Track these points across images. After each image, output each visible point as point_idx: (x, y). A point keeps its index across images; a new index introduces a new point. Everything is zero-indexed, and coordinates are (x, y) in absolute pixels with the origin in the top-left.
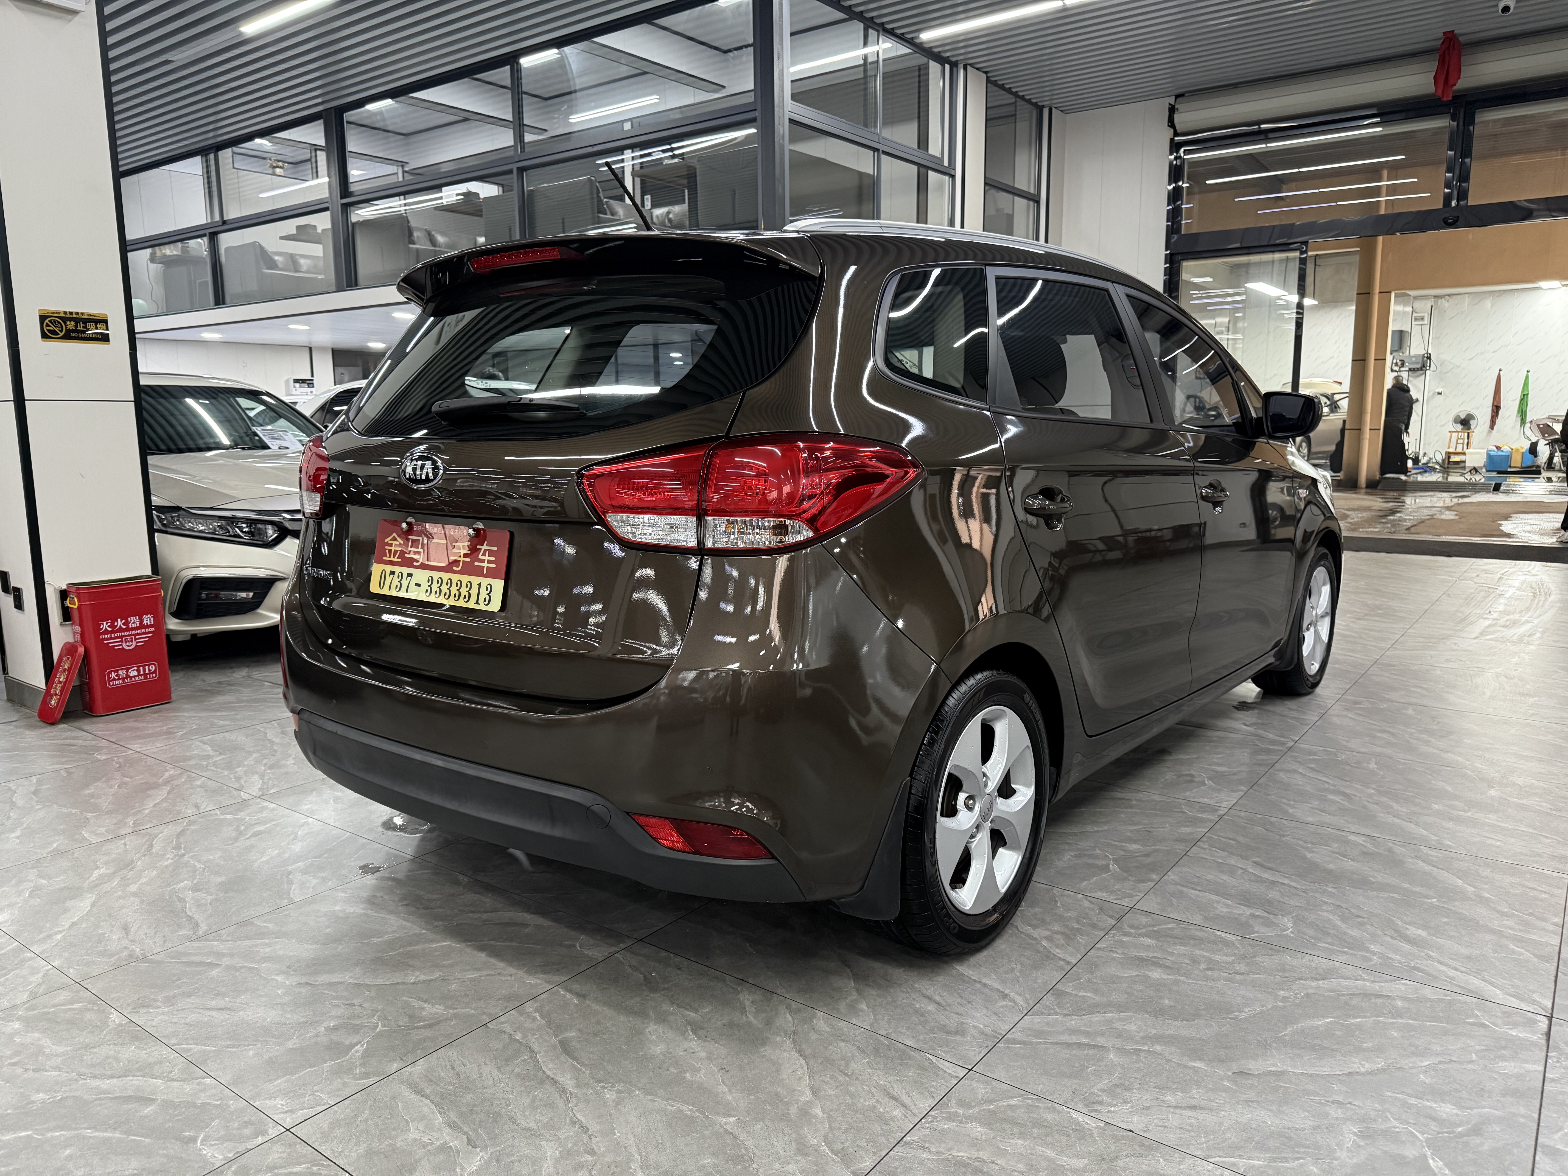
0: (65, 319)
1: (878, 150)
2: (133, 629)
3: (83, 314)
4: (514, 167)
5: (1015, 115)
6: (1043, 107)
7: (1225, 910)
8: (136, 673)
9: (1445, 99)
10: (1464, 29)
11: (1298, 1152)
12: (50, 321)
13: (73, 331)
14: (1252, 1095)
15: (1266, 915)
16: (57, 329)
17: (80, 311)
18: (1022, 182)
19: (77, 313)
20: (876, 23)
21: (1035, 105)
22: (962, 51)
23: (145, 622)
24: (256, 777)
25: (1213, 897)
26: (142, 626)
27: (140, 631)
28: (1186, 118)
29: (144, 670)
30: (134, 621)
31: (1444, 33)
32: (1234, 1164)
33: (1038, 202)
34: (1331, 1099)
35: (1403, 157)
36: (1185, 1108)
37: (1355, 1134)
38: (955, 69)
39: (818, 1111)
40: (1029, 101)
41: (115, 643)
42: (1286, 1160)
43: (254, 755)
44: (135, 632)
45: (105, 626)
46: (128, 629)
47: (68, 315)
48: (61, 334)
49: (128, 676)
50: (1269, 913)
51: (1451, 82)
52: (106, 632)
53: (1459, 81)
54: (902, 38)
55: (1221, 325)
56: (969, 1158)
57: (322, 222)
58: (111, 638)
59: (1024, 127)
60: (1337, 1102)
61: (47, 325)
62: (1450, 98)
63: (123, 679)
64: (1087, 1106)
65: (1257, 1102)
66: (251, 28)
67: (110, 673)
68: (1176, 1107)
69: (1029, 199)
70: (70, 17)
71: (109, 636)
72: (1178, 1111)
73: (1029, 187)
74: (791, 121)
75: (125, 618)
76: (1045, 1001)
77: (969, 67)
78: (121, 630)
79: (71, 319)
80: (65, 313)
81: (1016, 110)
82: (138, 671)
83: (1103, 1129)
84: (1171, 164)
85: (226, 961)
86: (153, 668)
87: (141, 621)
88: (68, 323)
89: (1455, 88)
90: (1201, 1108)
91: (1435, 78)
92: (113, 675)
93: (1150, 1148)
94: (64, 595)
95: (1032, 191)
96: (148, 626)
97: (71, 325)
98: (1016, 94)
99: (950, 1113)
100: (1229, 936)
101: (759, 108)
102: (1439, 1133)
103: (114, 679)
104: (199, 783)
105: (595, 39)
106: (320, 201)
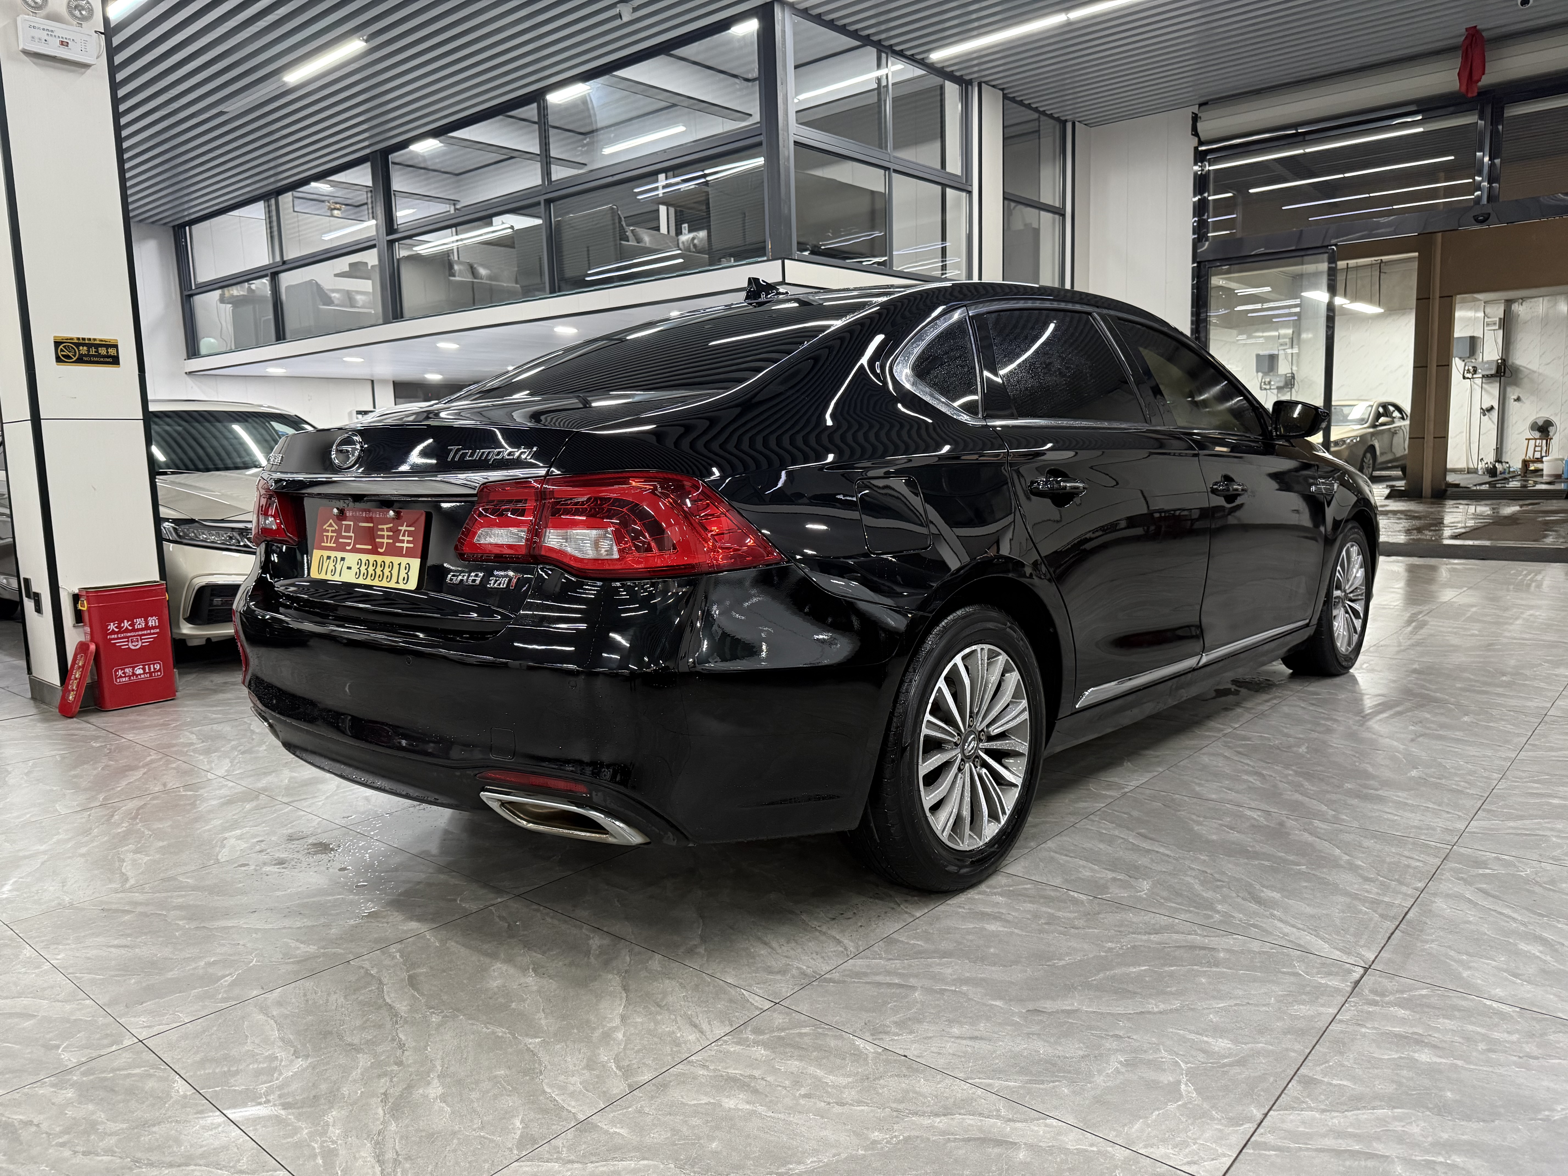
0: (78, 345)
1: (889, 169)
2: (138, 630)
3: (95, 340)
4: (542, 199)
5: (1039, 131)
6: (1066, 121)
7: (1088, 874)
8: (141, 671)
9: (1470, 95)
10: (1487, 23)
11: (1056, 1076)
12: (64, 347)
13: (85, 355)
14: (1036, 1028)
15: (1127, 878)
16: (70, 354)
17: (92, 337)
18: (1047, 197)
19: (90, 339)
20: (884, 46)
21: (1058, 119)
22: (976, 69)
23: (150, 624)
24: (227, 760)
25: (1081, 863)
26: (147, 627)
27: (145, 632)
28: (1210, 126)
29: (150, 669)
30: (140, 623)
31: (1467, 29)
32: (989, 1085)
33: (1063, 215)
34: (1111, 1034)
35: (1452, 158)
36: (965, 1039)
37: (1120, 1063)
38: (970, 87)
39: (620, 1035)
40: (1051, 116)
41: (121, 643)
42: (1043, 1082)
43: (233, 743)
44: (140, 633)
45: (112, 627)
46: (134, 630)
47: (81, 341)
48: (75, 359)
49: (134, 674)
50: (1130, 877)
51: (1475, 78)
52: (113, 632)
53: (1483, 77)
54: (912, 59)
55: (1285, 336)
56: (741, 1075)
57: (371, 258)
58: (118, 639)
59: (1047, 143)
60: (1116, 1036)
61: (62, 350)
62: (1475, 94)
63: (130, 676)
64: (872, 1035)
65: (1039, 1035)
66: (293, 77)
67: (117, 671)
68: (958, 1038)
69: (1054, 213)
70: (83, 70)
71: (116, 636)
72: (958, 1041)
73: (1054, 201)
74: (796, 143)
75: (131, 619)
76: (876, 948)
77: (983, 85)
78: (127, 630)
79: (83, 345)
80: (78, 339)
81: (1039, 126)
82: (144, 669)
83: (880, 1054)
84: (1195, 174)
85: (140, 909)
86: (158, 667)
87: (147, 623)
88: (81, 348)
89: (1480, 84)
90: (981, 1039)
91: (1459, 74)
92: (120, 673)
93: (917, 1070)
94: (76, 598)
95: (1057, 205)
96: (153, 628)
97: (84, 350)
98: (1036, 110)
99: (741, 1038)
100: (1081, 896)
101: (764, 133)
102: (1203, 1063)
103: (121, 677)
104: (174, 765)
105: (615, 73)
106: (369, 239)
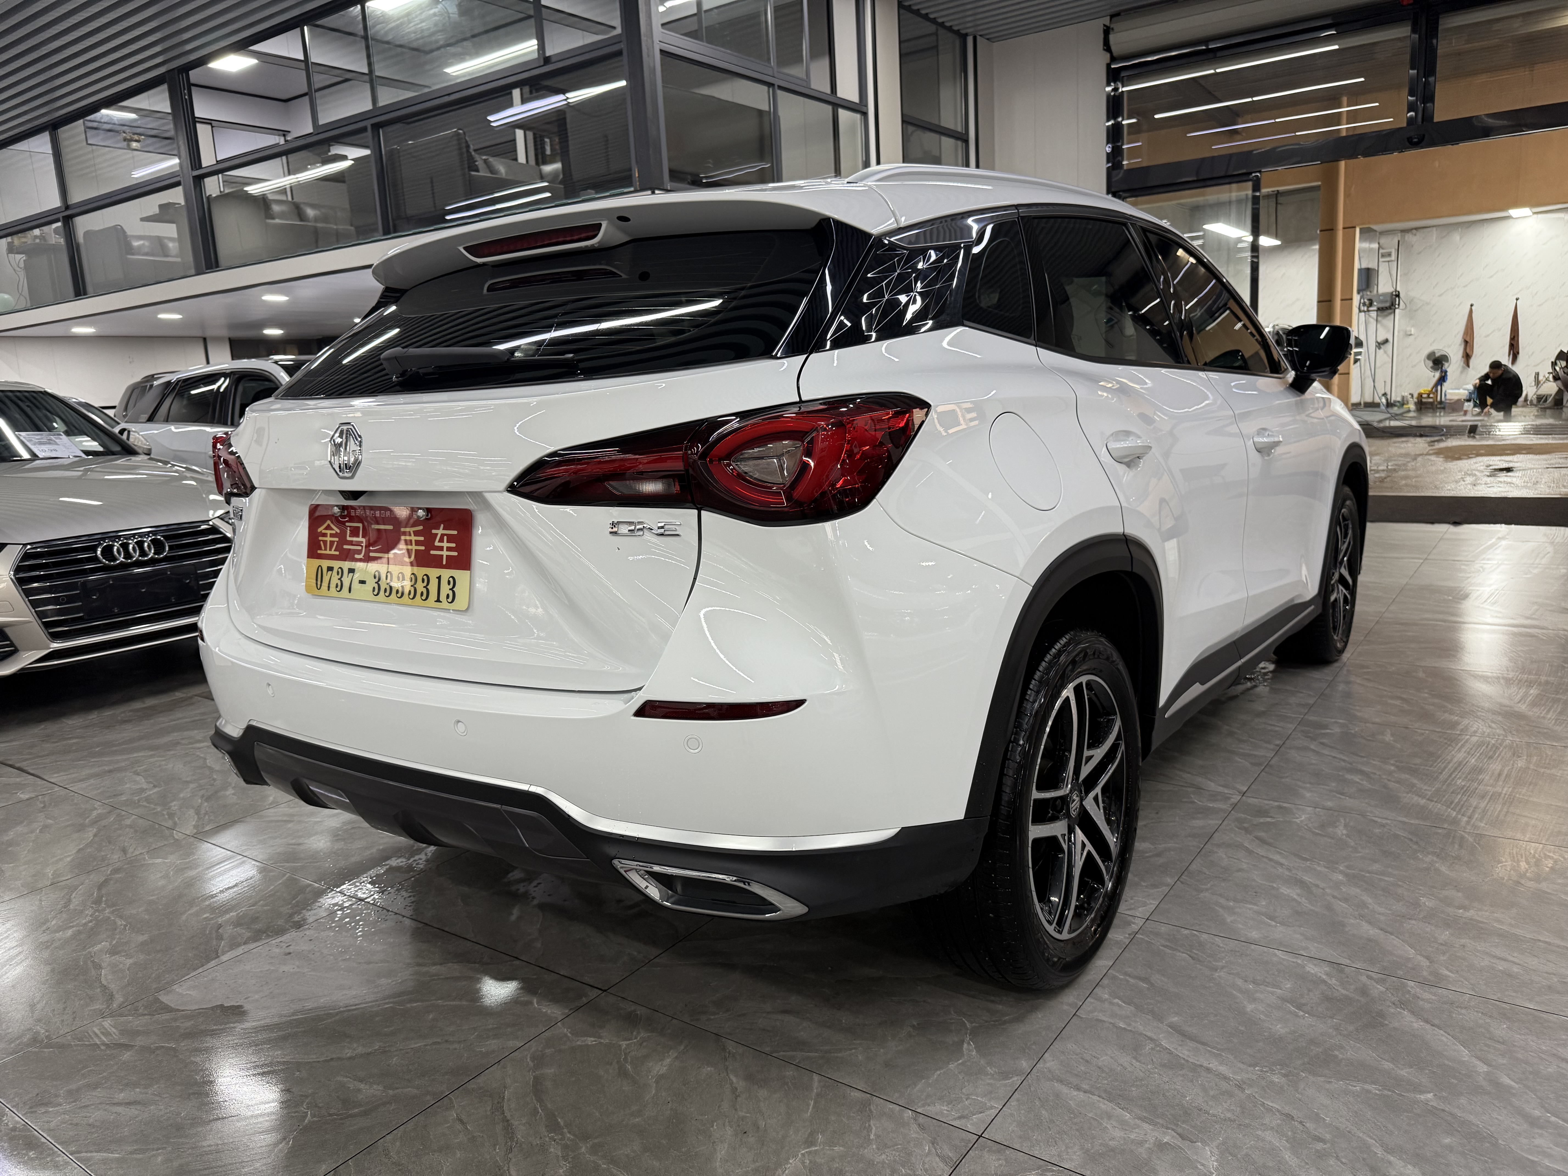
1: (773, 85)
5: (936, 47)
6: (966, 35)
18: (949, 119)
21: (957, 33)
28: (1123, 40)
33: (966, 141)
35: (1362, 79)
40: (950, 29)
57: (178, 199)
59: (947, 59)
69: (957, 138)
73: (956, 124)
74: (663, 52)
81: (937, 40)
84: (1108, 96)
95: (959, 130)
98: (933, 21)
106: (173, 175)
